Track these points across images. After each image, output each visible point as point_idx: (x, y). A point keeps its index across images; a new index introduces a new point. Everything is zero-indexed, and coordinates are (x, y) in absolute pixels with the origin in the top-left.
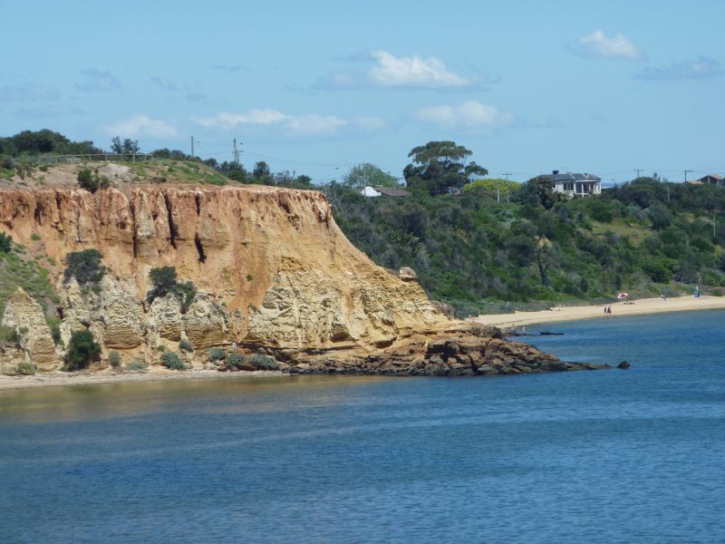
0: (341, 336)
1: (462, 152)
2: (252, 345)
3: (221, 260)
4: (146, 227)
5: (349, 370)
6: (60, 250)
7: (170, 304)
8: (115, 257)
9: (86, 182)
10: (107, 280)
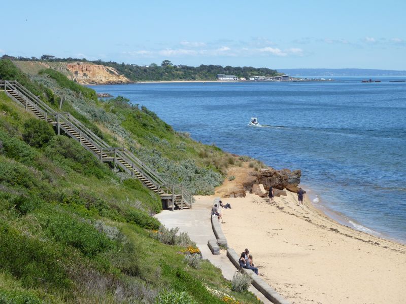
0: (101, 81)
1: (170, 62)
2: (93, 81)
3: (91, 72)
4: (84, 69)
5: (101, 84)
6: (74, 71)
7: (85, 77)
8: (80, 72)
9: (78, 64)
10: (78, 74)
